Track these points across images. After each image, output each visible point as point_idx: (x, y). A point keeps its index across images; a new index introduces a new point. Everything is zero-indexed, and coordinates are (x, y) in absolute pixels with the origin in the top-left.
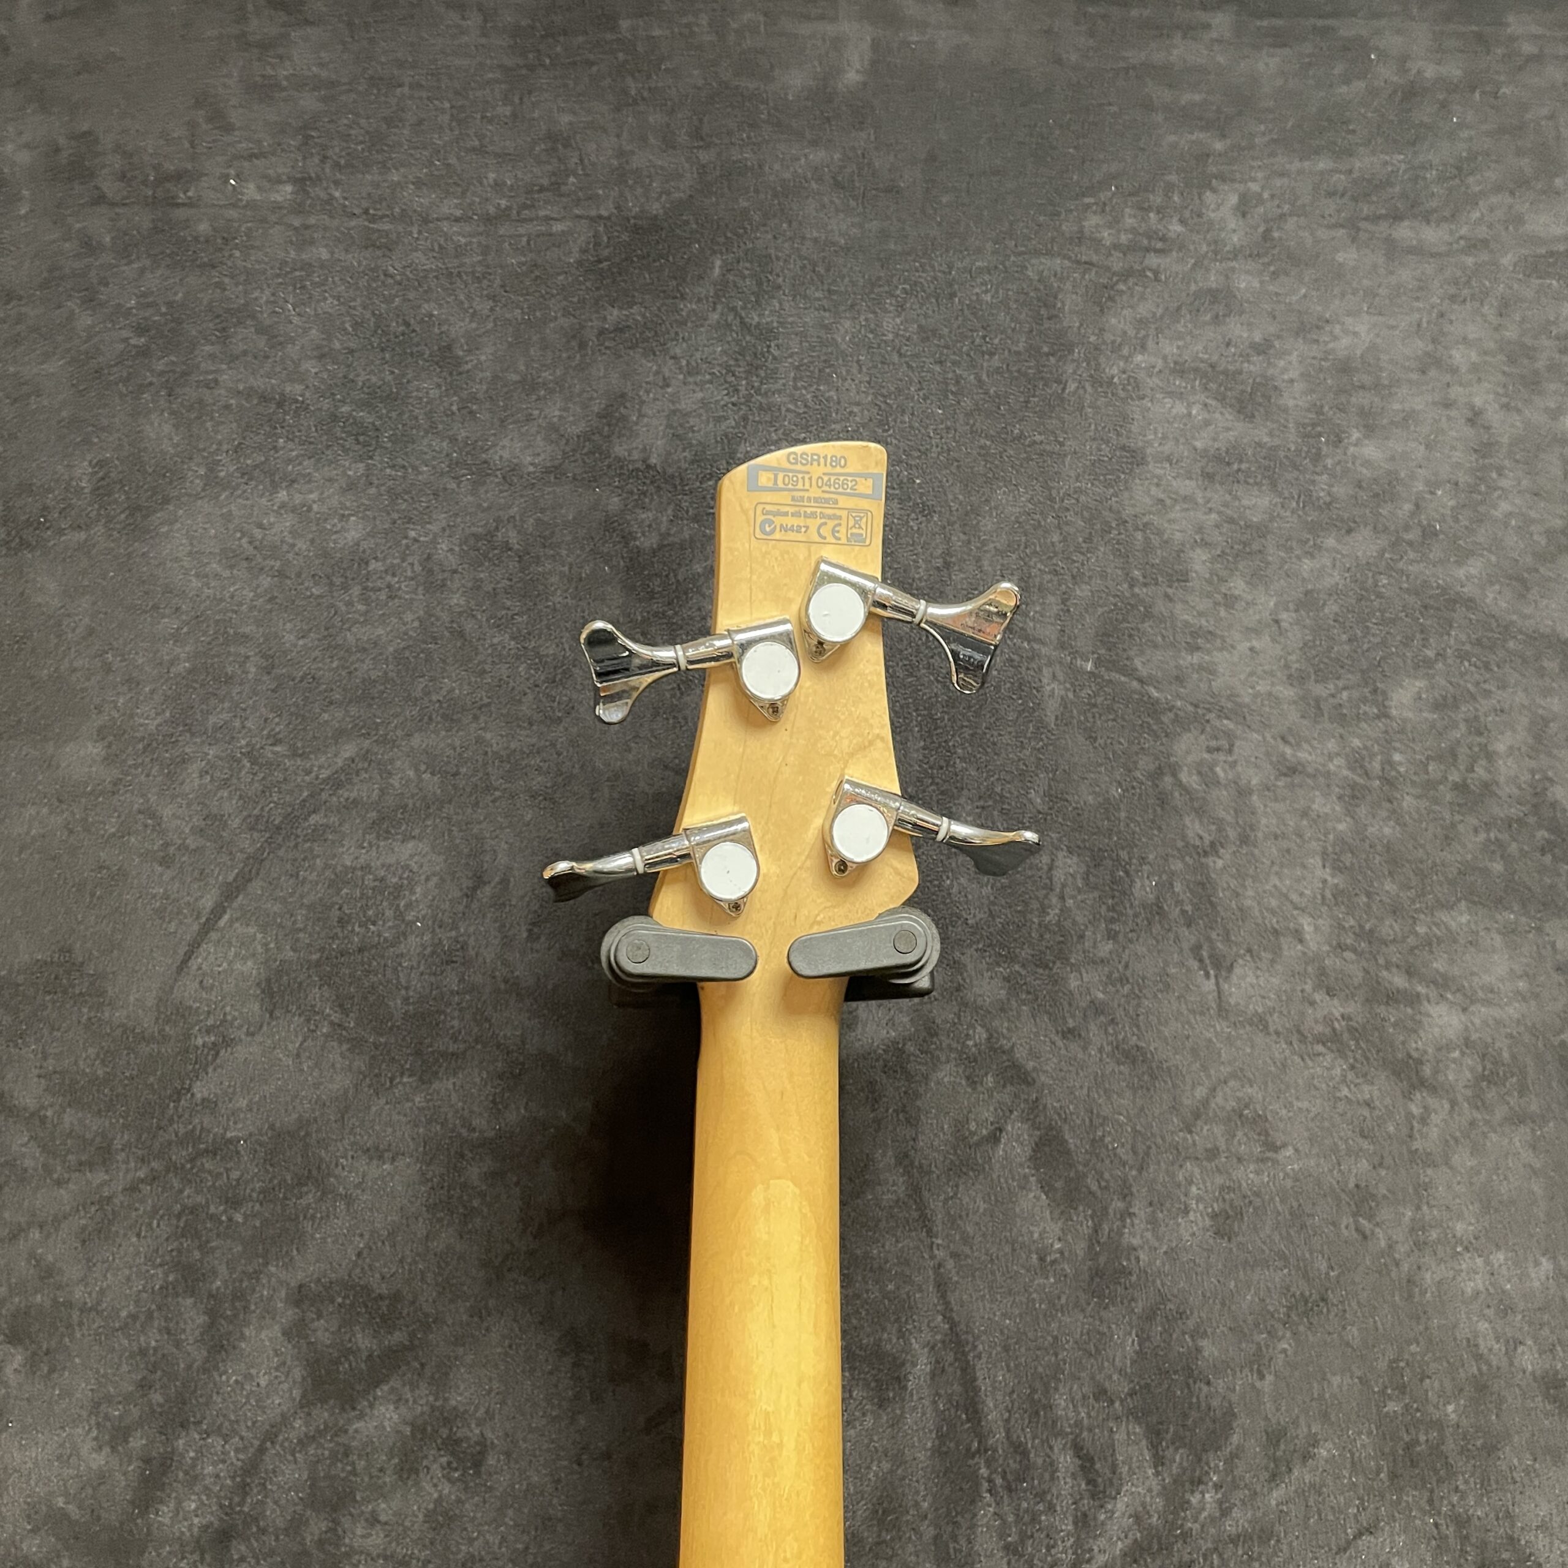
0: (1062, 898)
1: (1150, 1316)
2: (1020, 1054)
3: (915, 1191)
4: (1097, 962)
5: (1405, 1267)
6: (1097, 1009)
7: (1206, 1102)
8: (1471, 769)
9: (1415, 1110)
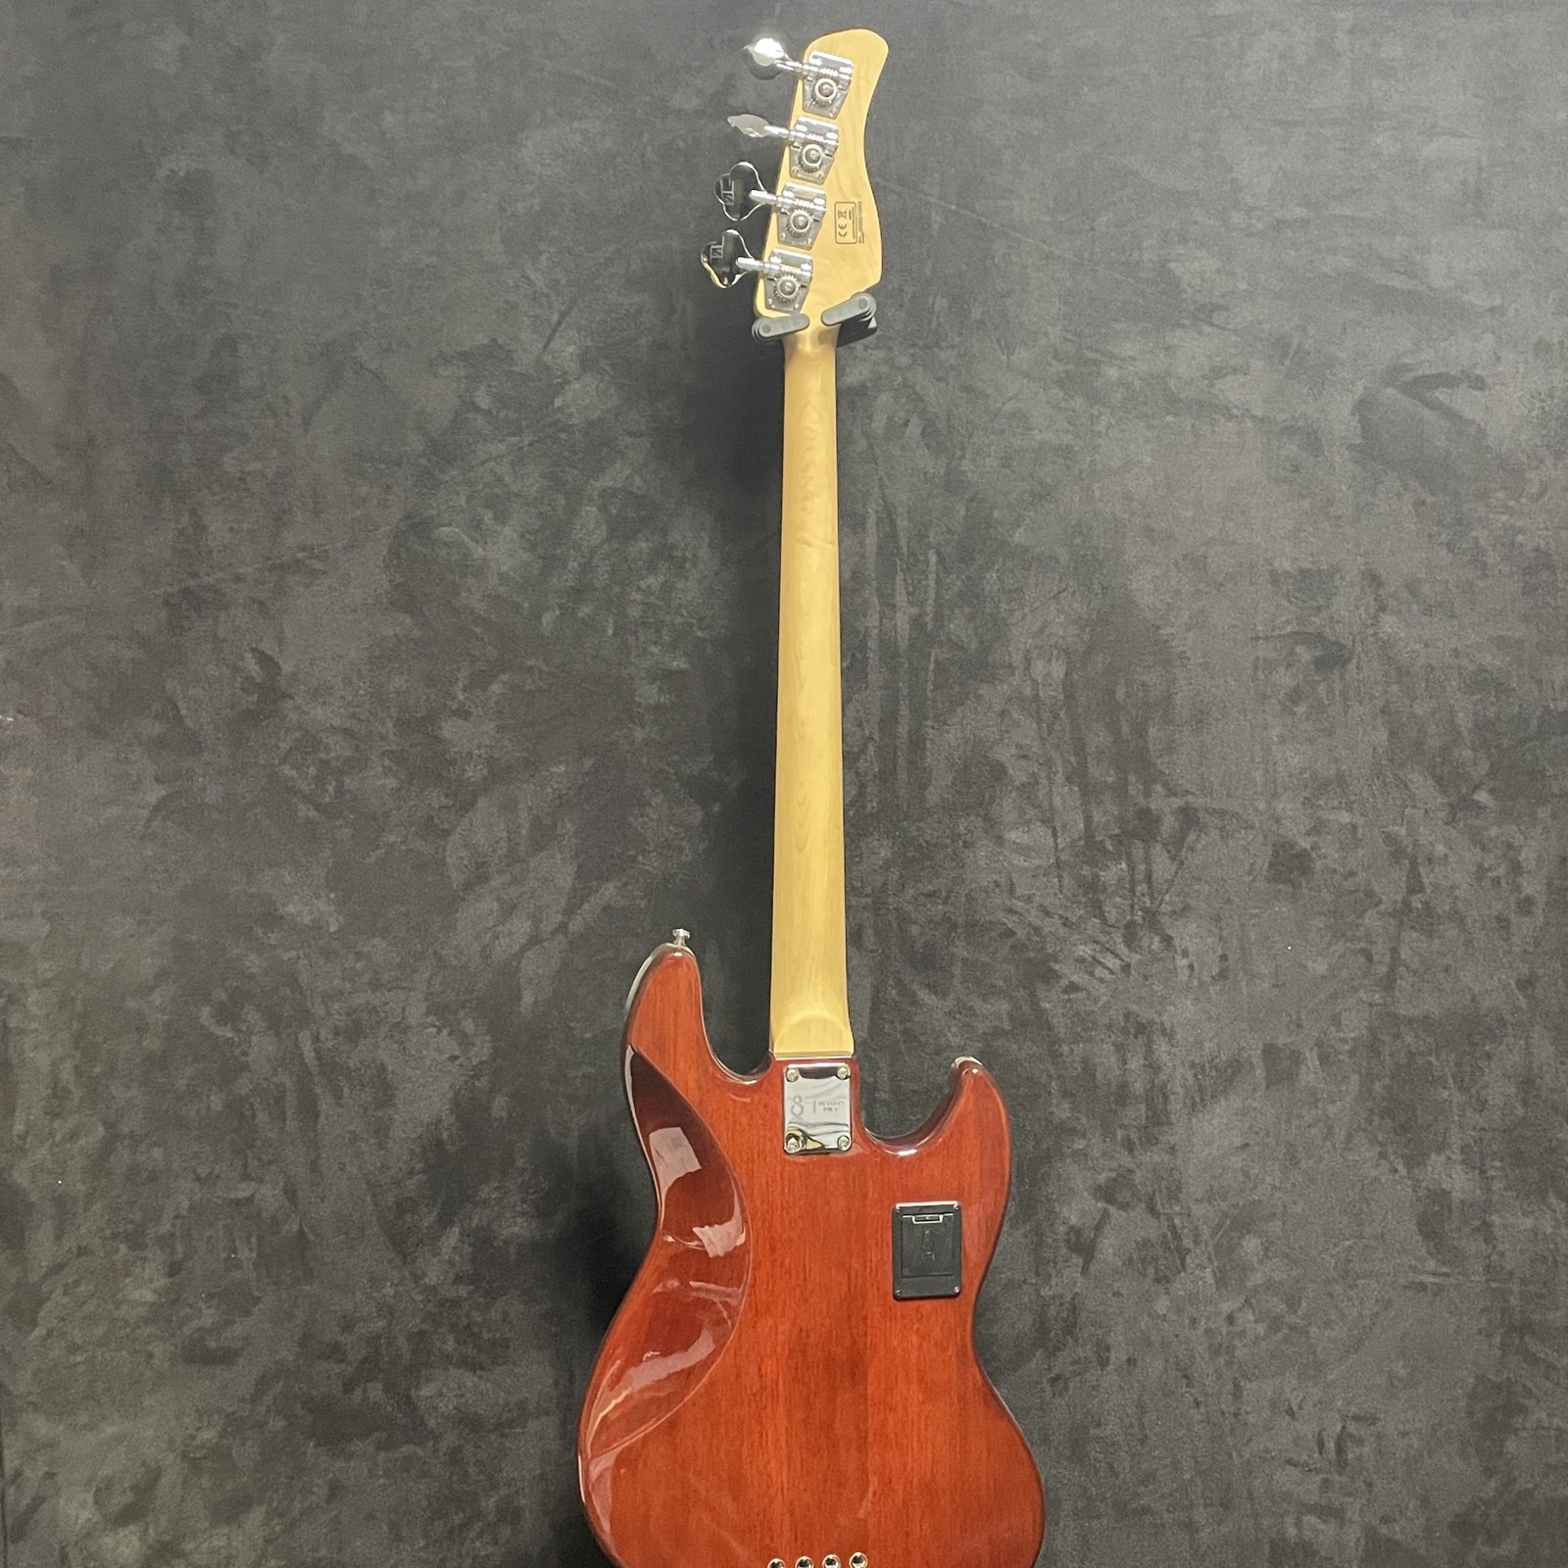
0: (938, 317)
1: (971, 500)
2: (918, 388)
3: (871, 446)
4: (952, 347)
5: (1086, 481)
6: (952, 367)
7: (1000, 409)
8: (1131, 255)
9: (1095, 412)
